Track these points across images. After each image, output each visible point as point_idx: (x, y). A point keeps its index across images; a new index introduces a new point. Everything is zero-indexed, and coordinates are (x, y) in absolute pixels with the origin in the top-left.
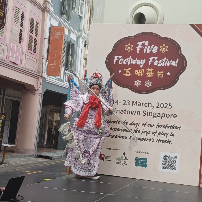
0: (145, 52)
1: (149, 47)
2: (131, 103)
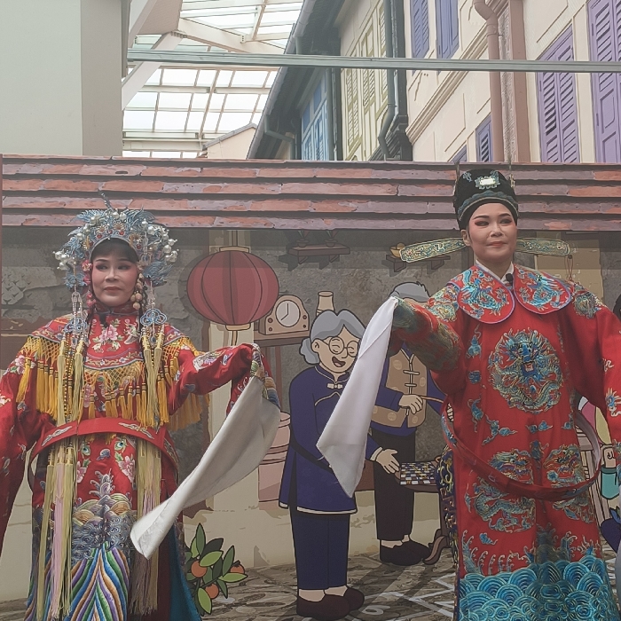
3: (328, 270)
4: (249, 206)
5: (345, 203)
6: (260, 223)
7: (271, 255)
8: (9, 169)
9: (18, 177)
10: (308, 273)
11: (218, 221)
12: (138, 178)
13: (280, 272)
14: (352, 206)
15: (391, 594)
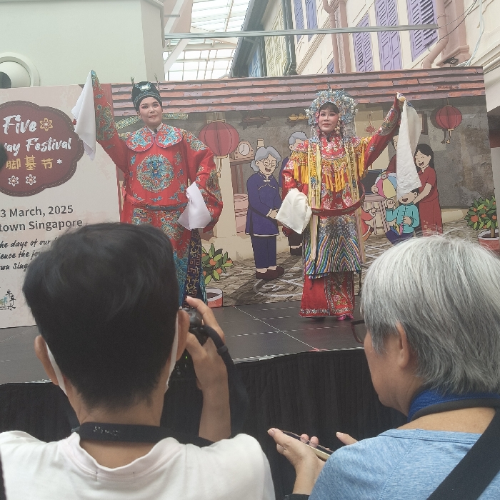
0: (17, 132)
1: (22, 123)
2: (8, 213)
3: (261, 128)
4: (224, 100)
5: (267, 97)
6: (229, 108)
7: (235, 123)
8: (115, 90)
9: (119, 93)
10: (252, 130)
11: (210, 109)
12: (173, 91)
13: (239, 130)
14: (270, 98)
15: (296, 268)
